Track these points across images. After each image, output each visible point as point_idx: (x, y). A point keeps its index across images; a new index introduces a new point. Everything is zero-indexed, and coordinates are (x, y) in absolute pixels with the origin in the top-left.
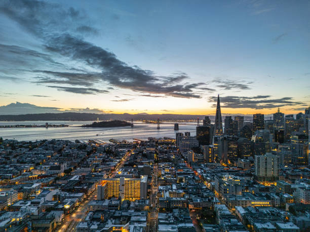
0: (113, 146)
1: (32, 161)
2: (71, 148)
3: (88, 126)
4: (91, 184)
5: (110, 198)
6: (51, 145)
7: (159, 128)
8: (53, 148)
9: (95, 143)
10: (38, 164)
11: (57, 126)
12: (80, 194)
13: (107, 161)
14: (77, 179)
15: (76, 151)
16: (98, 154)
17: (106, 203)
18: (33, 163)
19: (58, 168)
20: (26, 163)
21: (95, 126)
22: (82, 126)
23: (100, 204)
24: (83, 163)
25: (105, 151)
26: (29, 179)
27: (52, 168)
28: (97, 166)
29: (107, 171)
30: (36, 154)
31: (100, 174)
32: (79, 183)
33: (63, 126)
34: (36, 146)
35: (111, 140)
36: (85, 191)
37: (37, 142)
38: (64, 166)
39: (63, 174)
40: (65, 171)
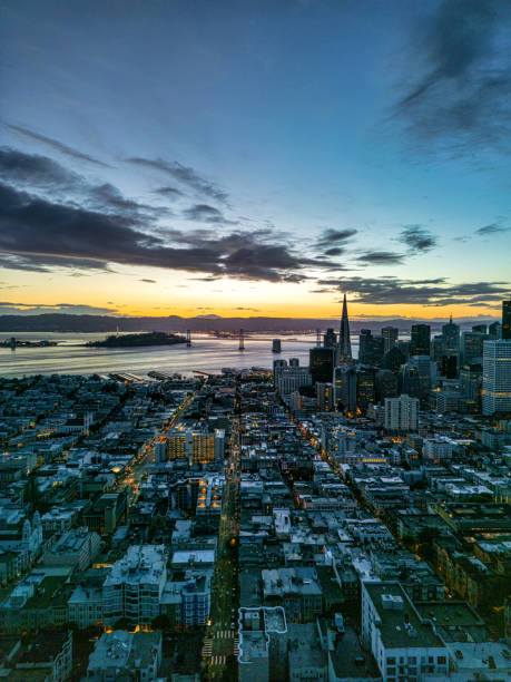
0: (159, 384)
1: (29, 412)
2: (90, 390)
3: (98, 345)
4: (140, 444)
5: (173, 460)
6: (53, 385)
7: (242, 348)
8: (59, 391)
9: (123, 380)
10: (41, 417)
11: (35, 345)
12: (129, 457)
13: (155, 411)
14: (116, 437)
15: (99, 394)
16: (139, 400)
17: (170, 465)
18: (34, 415)
19: (80, 421)
20: (18, 415)
21: (112, 343)
23: (161, 466)
24: (116, 414)
25: (149, 395)
26: (38, 439)
27: (70, 422)
28: (140, 418)
29: (159, 426)
30: (31, 400)
31: (148, 430)
32: (121, 442)
33: (46, 344)
34: (27, 388)
35: (151, 374)
36: (135, 452)
37: (25, 379)
38: (89, 419)
39: (87, 432)
40: (92, 428)
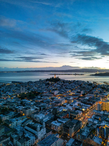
0: (105, 85)
1: (70, 88)
2: (85, 85)
3: (93, 75)
4: (94, 102)
5: (104, 111)
6: (77, 83)
8: (78, 84)
9: (96, 83)
10: (72, 90)
11: (80, 75)
12: (89, 106)
13: (102, 92)
14: (88, 99)
15: (87, 86)
16: (98, 89)
17: (102, 113)
18: (71, 89)
19: (80, 92)
20: (68, 89)
21: (96, 75)
22: (90, 75)
23: (99, 112)
24: (91, 92)
25: (101, 88)
26: (69, 95)
27: (78, 92)
28: (97, 94)
29: (103, 97)
30: (71, 86)
31: (98, 98)
32: (89, 100)
33: (82, 75)
34: (72, 83)
35: (104, 82)
36: (92, 105)
37: (72, 81)
38: (82, 92)
39: (82, 95)
40: (83, 94)
